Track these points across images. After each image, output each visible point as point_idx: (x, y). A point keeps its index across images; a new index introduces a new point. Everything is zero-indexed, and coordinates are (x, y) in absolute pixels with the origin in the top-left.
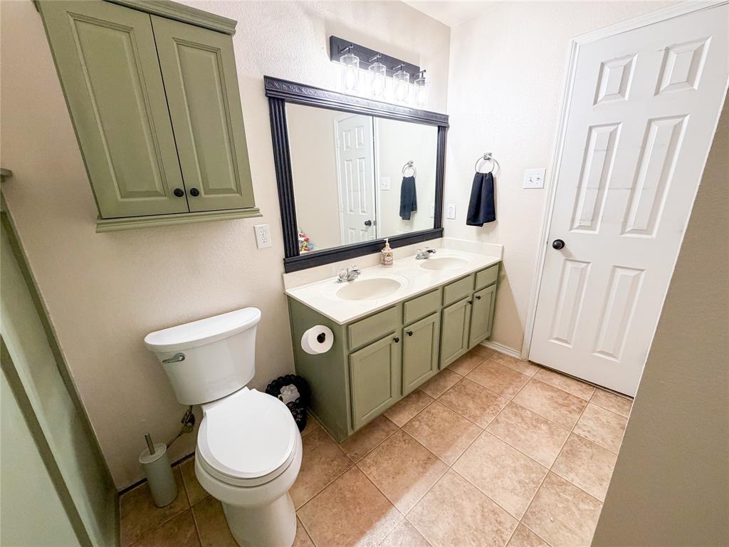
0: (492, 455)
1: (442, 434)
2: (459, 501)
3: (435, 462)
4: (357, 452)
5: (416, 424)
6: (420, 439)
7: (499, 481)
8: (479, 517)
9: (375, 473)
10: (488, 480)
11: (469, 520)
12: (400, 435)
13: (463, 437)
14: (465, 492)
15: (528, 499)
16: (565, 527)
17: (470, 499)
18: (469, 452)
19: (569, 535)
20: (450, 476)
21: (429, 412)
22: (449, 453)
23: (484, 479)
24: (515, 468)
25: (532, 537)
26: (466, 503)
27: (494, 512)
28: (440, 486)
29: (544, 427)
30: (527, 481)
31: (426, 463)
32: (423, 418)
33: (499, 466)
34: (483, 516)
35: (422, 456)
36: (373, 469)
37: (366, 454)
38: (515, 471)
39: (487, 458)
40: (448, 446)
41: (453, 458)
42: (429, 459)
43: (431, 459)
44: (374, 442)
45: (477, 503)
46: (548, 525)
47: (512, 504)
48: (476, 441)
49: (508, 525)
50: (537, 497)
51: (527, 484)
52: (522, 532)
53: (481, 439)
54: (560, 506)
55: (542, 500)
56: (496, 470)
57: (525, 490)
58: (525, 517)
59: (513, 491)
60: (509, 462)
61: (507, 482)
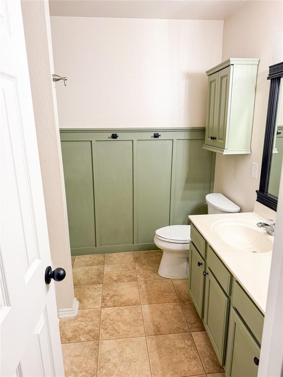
0: (134, 364)
1: (169, 350)
2: (129, 326)
3: (154, 332)
4: (187, 306)
5: (189, 343)
6: (175, 336)
7: (119, 351)
8: (117, 328)
9: (169, 306)
10: (125, 346)
11: (119, 323)
12: (185, 329)
13: (157, 360)
14: (130, 332)
15: (101, 354)
16: (79, 356)
17: (125, 330)
18: (145, 353)
19: (76, 353)
20: (142, 332)
21: (195, 358)
22: (154, 342)
23: (127, 345)
24: (116, 367)
25: (92, 339)
26: (125, 328)
27: (112, 335)
28: (141, 325)
30: (106, 364)
31: (157, 328)
32: (191, 350)
33: (125, 360)
34: (115, 329)
35: (163, 329)
36: (172, 307)
37: (183, 308)
38: (115, 365)
39: (134, 359)
40: (159, 347)
41: (150, 342)
42: (159, 331)
43: (158, 332)
44: (188, 315)
45: (121, 332)
46: (86, 351)
47: (107, 345)
48: (149, 364)
49: (103, 335)
50: (97, 360)
51: (105, 363)
52: (97, 338)
53: (148, 370)
54: (84, 365)
55: (94, 360)
56: (124, 355)
57: (104, 358)
58: (98, 345)
59: (109, 352)
60: (121, 368)
61: (115, 354)
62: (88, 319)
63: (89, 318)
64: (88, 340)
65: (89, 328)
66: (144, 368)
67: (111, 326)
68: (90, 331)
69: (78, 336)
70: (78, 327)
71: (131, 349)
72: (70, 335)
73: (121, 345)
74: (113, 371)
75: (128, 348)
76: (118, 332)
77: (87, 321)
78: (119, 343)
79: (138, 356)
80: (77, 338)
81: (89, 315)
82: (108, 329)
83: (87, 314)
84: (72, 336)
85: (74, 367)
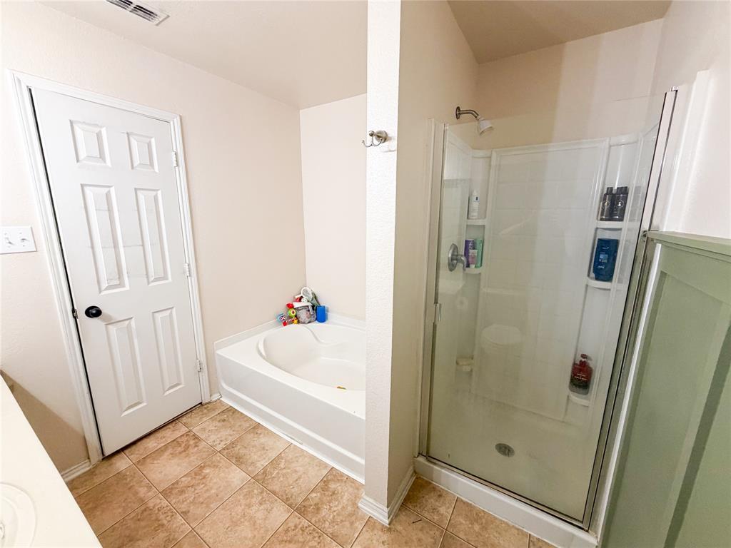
0: (227, 525)
7: (258, 522)
8: (291, 545)
10: (256, 533)
15: (276, 500)
16: (297, 480)
19: (302, 479)
23: (254, 537)
24: (246, 505)
25: (304, 504)
27: (287, 531)
29: (207, 471)
30: (261, 497)
33: (242, 520)
34: (290, 542)
38: (249, 506)
39: (231, 530)
46: (295, 491)
47: (280, 514)
48: (207, 541)
49: (297, 521)
50: (274, 493)
51: (263, 498)
52: (301, 510)
53: (204, 534)
54: (282, 479)
55: (277, 490)
56: (246, 523)
57: (268, 500)
58: (290, 506)
59: (269, 511)
60: (239, 509)
61: (260, 515)
62: (341, 517)
63: (342, 521)
64: (306, 499)
65: (324, 512)
66: (212, 532)
67: (301, 540)
68: (318, 509)
69: (323, 492)
70: (337, 500)
71: (246, 538)
72: (332, 486)
73: (262, 531)
74: (247, 499)
75: (250, 536)
76: (283, 541)
77: (338, 515)
78: (268, 531)
79: (228, 537)
80: (321, 490)
81: (347, 524)
82: (301, 532)
83: (352, 524)
84: (328, 487)
85: (289, 471)
